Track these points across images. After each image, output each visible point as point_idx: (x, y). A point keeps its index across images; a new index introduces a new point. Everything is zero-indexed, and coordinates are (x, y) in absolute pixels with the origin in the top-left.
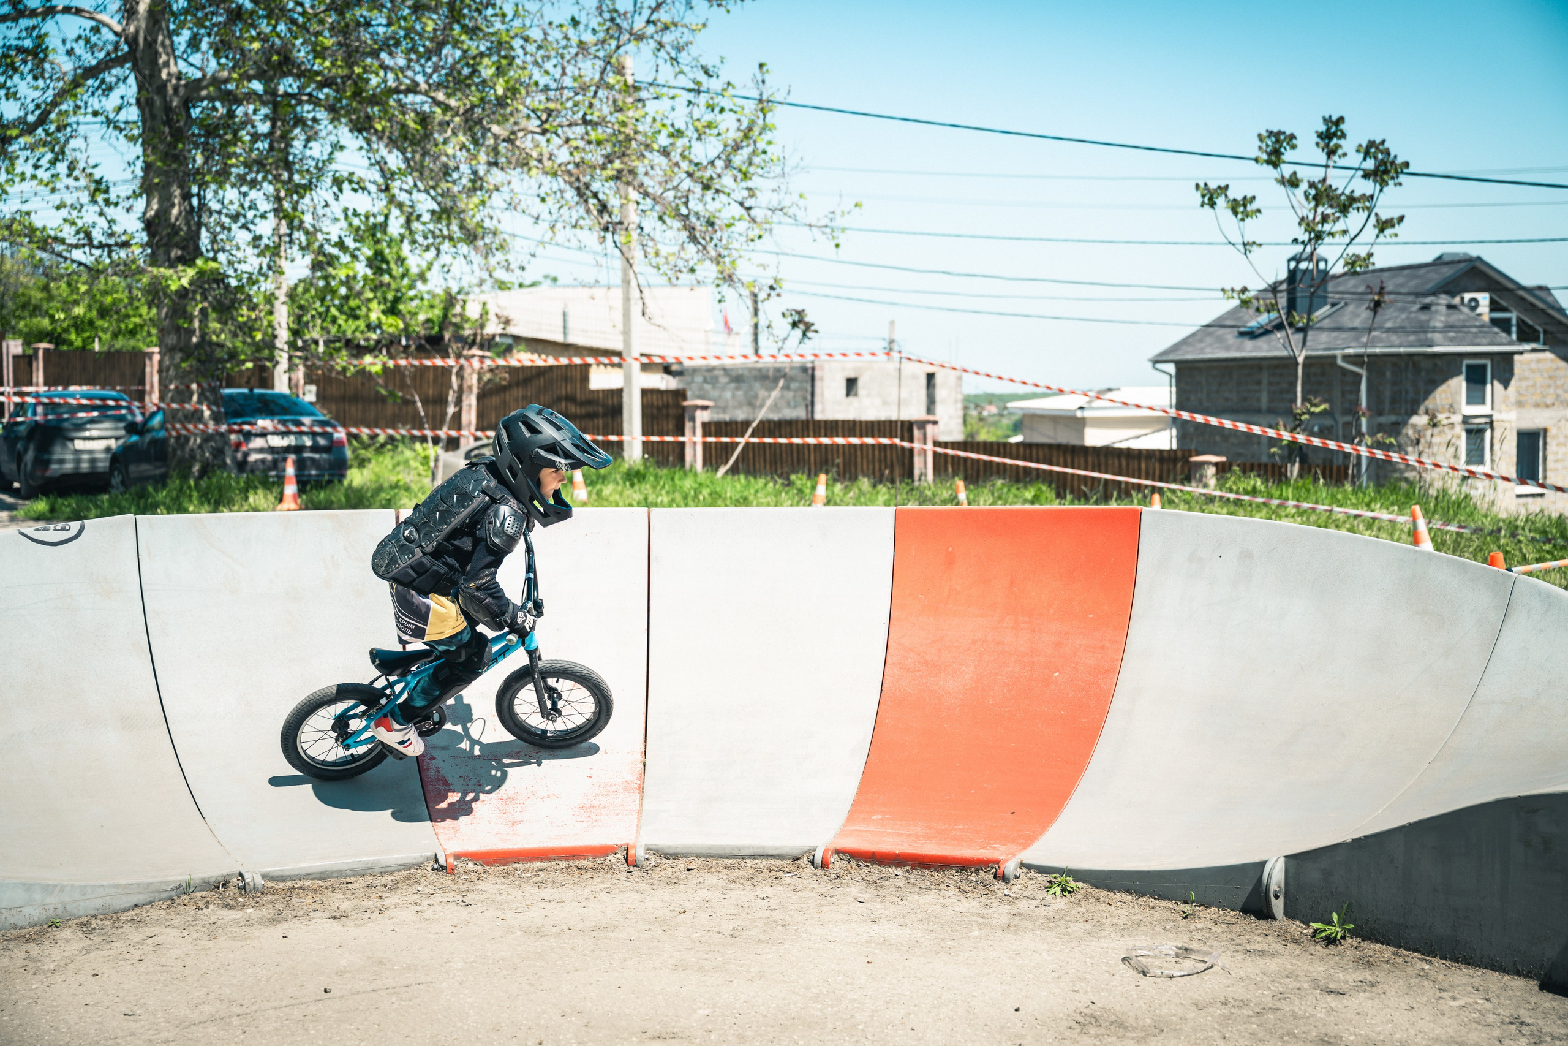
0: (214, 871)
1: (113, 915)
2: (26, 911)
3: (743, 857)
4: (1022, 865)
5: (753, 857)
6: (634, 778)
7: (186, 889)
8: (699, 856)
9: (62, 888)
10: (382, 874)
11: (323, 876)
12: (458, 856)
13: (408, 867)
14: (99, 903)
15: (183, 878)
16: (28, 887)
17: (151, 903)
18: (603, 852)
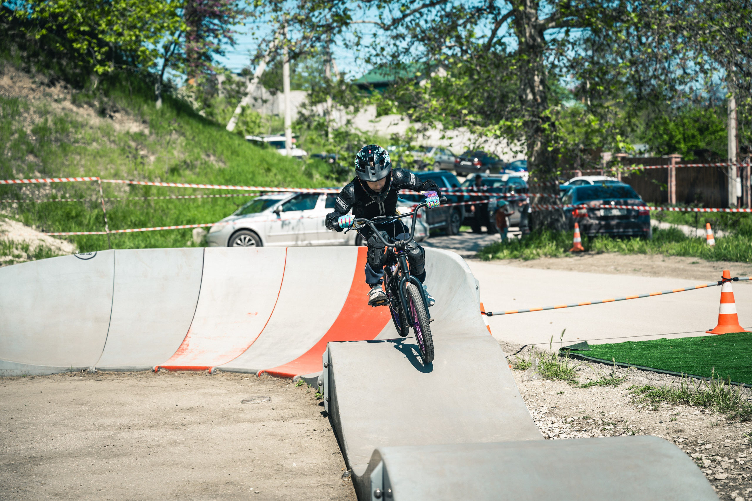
0: (82, 366)
1: (44, 376)
2: (15, 371)
3: (242, 373)
4: (301, 377)
5: (245, 373)
6: (246, 347)
7: (71, 370)
8: (230, 372)
9: (28, 366)
10: (137, 371)
11: (118, 370)
12: (159, 367)
13: (146, 370)
14: (40, 371)
15: (69, 367)
16: (16, 364)
17: (58, 374)
18: (204, 369)
